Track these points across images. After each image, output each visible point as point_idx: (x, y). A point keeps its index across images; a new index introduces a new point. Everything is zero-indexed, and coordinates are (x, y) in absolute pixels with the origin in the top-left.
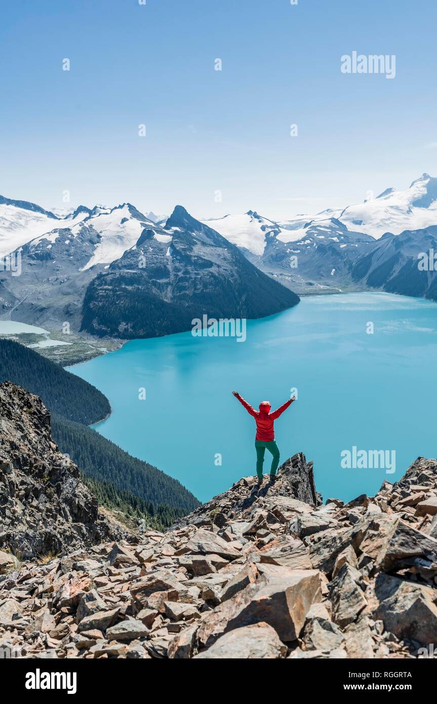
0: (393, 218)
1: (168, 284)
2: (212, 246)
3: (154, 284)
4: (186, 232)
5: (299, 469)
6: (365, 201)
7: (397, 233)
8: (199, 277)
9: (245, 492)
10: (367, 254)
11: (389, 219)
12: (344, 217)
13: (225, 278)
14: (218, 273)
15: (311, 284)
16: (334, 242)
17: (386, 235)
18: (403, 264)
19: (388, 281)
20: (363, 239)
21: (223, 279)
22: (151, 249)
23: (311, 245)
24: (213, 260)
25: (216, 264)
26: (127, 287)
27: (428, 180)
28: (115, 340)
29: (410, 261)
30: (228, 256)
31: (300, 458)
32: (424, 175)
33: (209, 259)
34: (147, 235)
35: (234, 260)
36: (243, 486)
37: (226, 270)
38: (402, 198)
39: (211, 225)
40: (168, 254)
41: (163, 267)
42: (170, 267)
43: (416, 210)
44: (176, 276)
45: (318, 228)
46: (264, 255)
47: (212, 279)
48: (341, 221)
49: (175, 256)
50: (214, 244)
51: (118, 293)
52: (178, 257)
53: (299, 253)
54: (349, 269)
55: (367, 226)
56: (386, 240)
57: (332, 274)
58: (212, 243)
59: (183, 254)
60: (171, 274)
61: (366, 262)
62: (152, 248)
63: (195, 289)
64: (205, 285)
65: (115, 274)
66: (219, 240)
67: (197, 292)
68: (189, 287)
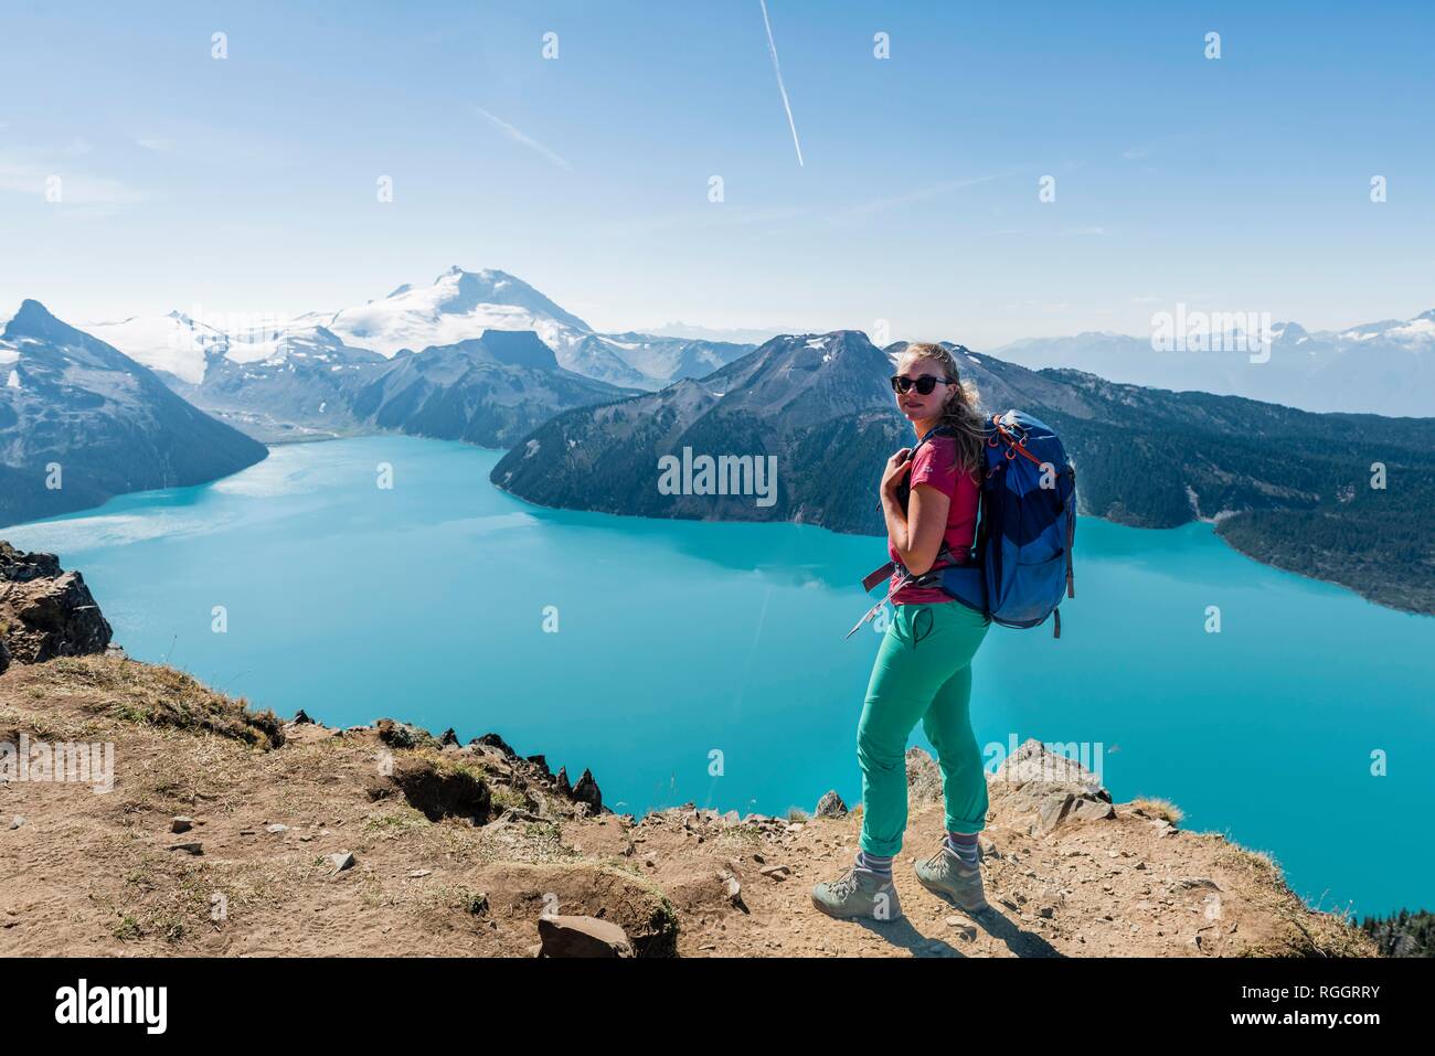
0: (414, 328)
1: (15, 435)
2: (103, 369)
4: (48, 346)
6: (370, 302)
7: (418, 349)
8: (78, 421)
10: (374, 380)
11: (406, 329)
12: (337, 324)
13: (129, 421)
14: (119, 417)
15: (288, 427)
16: (321, 362)
17: (402, 353)
18: (430, 393)
19: (408, 418)
20: (367, 357)
21: (126, 425)
23: (285, 366)
24: (105, 392)
25: (110, 399)
27: (460, 276)
29: (439, 390)
30: (134, 384)
32: (454, 267)
33: (97, 392)
35: (146, 392)
37: (130, 408)
38: (424, 298)
39: (98, 333)
40: (13, 383)
41: (2, 406)
42: (16, 406)
43: (446, 318)
44: (32, 419)
45: (296, 341)
46: (205, 383)
47: (105, 424)
48: (331, 330)
49: (26, 386)
50: (106, 366)
52: (34, 389)
53: (264, 380)
54: (348, 403)
55: (375, 339)
56: (402, 359)
57: (321, 410)
58: (102, 364)
59: (44, 383)
60: (20, 417)
61: (375, 390)
63: (72, 442)
64: (92, 436)
66: (114, 360)
67: (76, 447)
68: (58, 441)
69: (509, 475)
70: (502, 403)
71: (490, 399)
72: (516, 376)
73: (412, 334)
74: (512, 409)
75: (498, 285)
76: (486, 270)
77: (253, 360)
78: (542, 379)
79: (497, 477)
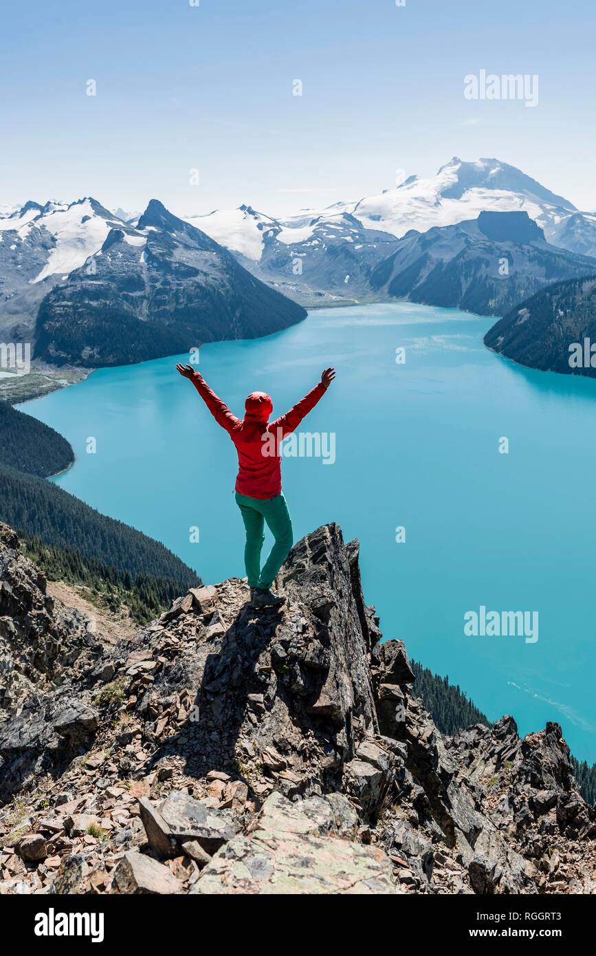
1: (144, 297)
2: (197, 249)
3: (126, 298)
4: (164, 233)
5: (330, 567)
6: (384, 192)
7: (423, 230)
8: (182, 288)
9: (194, 629)
10: (388, 256)
11: (413, 213)
12: (359, 211)
13: (215, 289)
14: (206, 283)
15: (320, 295)
16: (348, 243)
17: (410, 233)
18: (433, 267)
19: (414, 289)
20: (383, 238)
21: (212, 291)
22: (120, 255)
23: (320, 246)
24: (199, 267)
25: (202, 272)
26: (91, 303)
27: (460, 164)
28: (78, 369)
29: (440, 264)
30: (217, 261)
31: (330, 538)
32: (455, 159)
33: (194, 266)
34: (115, 237)
35: (225, 267)
36: (189, 612)
37: (215, 279)
38: (428, 187)
39: (195, 223)
40: (142, 260)
41: (136, 276)
42: (145, 277)
43: (445, 202)
44: (155, 287)
45: (328, 225)
46: (262, 260)
47: (198, 290)
48: (355, 217)
49: (151, 262)
50: (200, 247)
51: (80, 310)
52: (155, 264)
53: (304, 256)
54: (366, 276)
55: (387, 223)
56: (410, 239)
57: (346, 281)
58: (198, 246)
59: (161, 260)
60: (146, 285)
61: (387, 266)
62: (122, 253)
63: (178, 303)
64: (190, 299)
65: (76, 286)
66: (205, 242)
67: (180, 307)
68: (169, 302)
69: (501, 339)
70: (493, 276)
71: (484, 271)
72: (506, 252)
73: (418, 217)
74: (504, 280)
75: (493, 171)
76: (482, 160)
77: (296, 242)
78: (532, 254)
79: (490, 341)
